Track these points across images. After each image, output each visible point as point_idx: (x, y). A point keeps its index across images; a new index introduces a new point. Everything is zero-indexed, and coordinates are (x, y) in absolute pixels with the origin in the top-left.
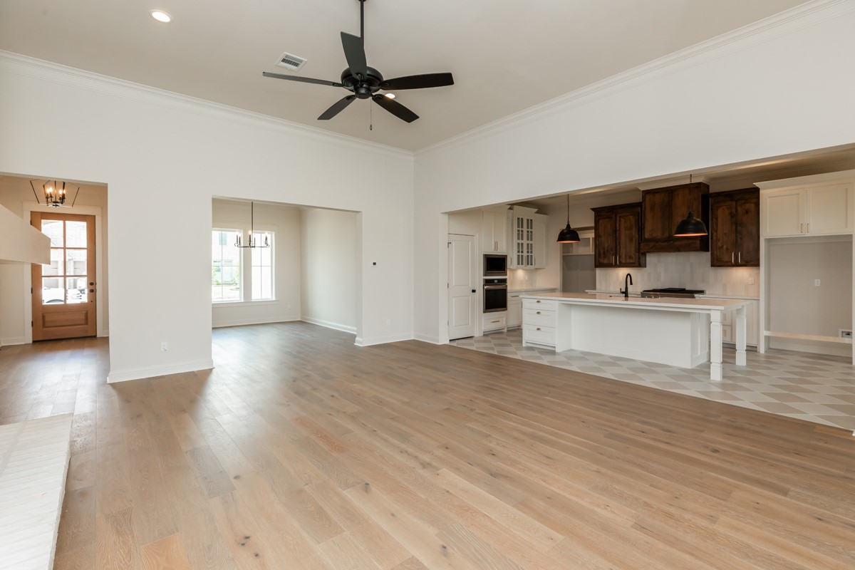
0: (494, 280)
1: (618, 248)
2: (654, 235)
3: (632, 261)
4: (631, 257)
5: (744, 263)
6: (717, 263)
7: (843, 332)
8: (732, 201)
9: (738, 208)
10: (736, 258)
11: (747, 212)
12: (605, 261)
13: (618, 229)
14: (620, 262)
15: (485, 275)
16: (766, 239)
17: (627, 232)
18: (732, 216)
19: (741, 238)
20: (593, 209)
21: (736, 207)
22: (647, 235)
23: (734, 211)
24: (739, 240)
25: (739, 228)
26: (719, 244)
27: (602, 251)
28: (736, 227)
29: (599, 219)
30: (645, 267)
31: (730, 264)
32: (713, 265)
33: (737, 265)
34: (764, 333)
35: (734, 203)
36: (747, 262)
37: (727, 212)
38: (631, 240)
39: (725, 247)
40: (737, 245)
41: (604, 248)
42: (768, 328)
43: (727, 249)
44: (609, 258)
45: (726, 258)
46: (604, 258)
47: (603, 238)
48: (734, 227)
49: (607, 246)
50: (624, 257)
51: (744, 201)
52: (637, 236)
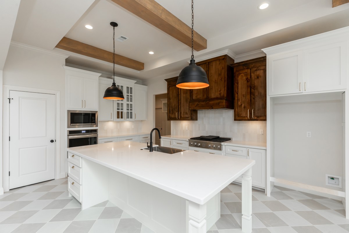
0: (81, 131)
1: (180, 107)
2: (198, 97)
3: (187, 116)
4: (186, 113)
5: (256, 118)
6: (238, 118)
7: (328, 177)
8: (248, 69)
9: (252, 74)
10: (251, 114)
11: (258, 77)
12: (173, 116)
13: (179, 93)
14: (181, 117)
15: (68, 127)
16: (271, 98)
17: (185, 95)
18: (248, 81)
19: (254, 98)
20: (166, 80)
21: (251, 74)
22: (194, 97)
23: (249, 77)
24: (252, 99)
25: (252, 90)
26: (239, 103)
27: (171, 109)
28: (251, 90)
29: (169, 87)
30: (197, 120)
31: (246, 119)
32: (235, 120)
33: (251, 119)
34: (270, 179)
35: (249, 70)
36: (258, 117)
37: (245, 78)
38: (186, 101)
39: (243, 106)
40: (251, 104)
41: (172, 107)
42: (273, 175)
43: (244, 107)
44: (175, 114)
45: (244, 114)
46: (172, 114)
47: (171, 100)
48: (249, 89)
49: (173, 105)
50: (183, 113)
51: (255, 69)
52: (190, 98)
